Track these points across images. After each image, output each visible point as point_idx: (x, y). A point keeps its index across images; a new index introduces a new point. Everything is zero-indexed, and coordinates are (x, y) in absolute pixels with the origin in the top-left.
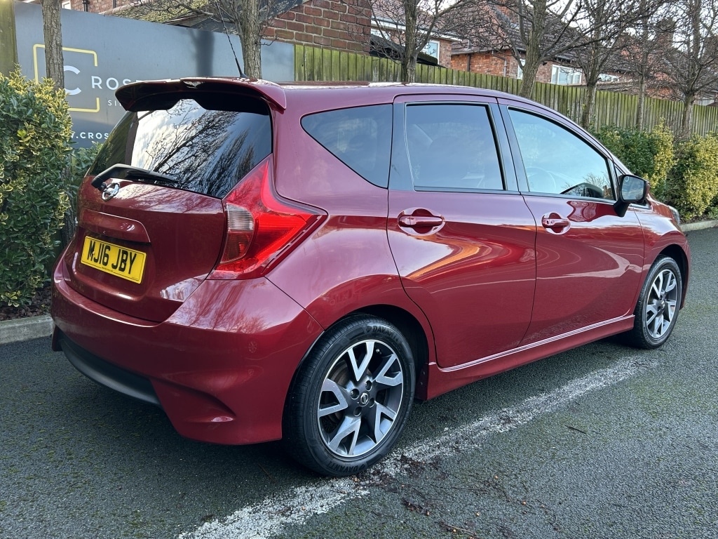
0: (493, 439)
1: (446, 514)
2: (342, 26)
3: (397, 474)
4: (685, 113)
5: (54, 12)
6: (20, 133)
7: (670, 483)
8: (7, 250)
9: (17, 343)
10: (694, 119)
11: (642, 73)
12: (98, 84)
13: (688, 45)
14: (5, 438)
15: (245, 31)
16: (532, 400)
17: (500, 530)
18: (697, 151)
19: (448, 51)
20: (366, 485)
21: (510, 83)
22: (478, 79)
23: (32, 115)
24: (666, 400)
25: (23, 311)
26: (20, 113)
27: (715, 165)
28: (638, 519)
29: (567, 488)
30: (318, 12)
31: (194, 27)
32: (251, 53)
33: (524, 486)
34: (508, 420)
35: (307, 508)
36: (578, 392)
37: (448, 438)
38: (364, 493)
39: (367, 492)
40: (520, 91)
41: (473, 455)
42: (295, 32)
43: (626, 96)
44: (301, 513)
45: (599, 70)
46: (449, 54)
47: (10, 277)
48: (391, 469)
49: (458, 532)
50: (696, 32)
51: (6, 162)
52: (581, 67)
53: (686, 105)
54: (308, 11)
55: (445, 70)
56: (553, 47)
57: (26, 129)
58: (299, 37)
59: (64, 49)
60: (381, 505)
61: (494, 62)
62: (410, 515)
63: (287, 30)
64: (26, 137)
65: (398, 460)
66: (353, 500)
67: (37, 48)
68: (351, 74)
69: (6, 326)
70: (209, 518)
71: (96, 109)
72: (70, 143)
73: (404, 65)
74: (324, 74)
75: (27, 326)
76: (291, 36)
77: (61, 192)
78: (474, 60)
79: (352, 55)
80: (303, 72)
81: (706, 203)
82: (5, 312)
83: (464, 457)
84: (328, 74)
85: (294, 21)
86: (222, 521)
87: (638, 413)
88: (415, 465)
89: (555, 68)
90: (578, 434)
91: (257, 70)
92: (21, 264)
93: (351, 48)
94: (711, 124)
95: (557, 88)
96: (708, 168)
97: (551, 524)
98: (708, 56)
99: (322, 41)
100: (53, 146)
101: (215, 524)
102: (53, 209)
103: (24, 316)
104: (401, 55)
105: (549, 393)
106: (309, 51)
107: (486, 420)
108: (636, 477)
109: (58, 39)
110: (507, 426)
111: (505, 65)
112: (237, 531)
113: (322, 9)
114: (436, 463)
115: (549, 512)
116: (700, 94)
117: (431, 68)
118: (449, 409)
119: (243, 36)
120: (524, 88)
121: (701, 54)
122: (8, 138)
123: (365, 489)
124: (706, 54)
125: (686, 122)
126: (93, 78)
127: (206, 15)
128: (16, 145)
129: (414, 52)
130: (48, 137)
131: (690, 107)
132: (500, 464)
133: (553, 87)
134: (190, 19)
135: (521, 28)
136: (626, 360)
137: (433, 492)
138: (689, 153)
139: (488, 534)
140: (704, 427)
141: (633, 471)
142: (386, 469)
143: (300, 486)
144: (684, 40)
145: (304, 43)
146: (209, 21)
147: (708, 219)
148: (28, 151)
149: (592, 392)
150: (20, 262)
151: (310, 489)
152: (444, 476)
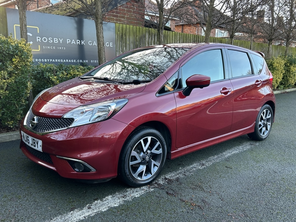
0: (198, 171)
1: (182, 196)
2: (133, 16)
3: (163, 183)
4: (269, 48)
5: (24, 12)
6: (14, 60)
7: (263, 184)
8: (8, 105)
9: (13, 141)
10: (272, 50)
11: (252, 32)
12: (39, 40)
13: (270, 21)
14: (16, 174)
15: (97, 18)
16: (211, 158)
17: (202, 201)
18: (274, 63)
19: (174, 24)
20: (153, 187)
21: (200, 37)
22: (187, 36)
23: (18, 52)
24: (262, 157)
25: (13, 129)
26: (13, 52)
27: (280, 68)
28: (251, 196)
29: (226, 187)
30: (124, 10)
31: (76, 17)
32: (99, 27)
33: (210, 187)
34: (203, 165)
35: (132, 195)
36: (229, 154)
37: (181, 171)
38: (152, 190)
39: (153, 190)
40: (204, 41)
41: (191, 177)
42: (115, 18)
43: (246, 42)
44: (130, 197)
45: (235, 32)
46: (174, 25)
47: (9, 115)
48: (161, 182)
49: (187, 202)
50: (273, 16)
51: (8, 71)
52: (228, 31)
53: (269, 45)
54: (120, 9)
55: (174, 32)
56: (216, 23)
57: (16, 58)
58: (117, 20)
59: (27, 26)
60: (158, 194)
61: (193, 28)
62: (169, 197)
63: (112, 17)
64: (16, 61)
65: (163, 179)
66: (148, 192)
67: (15, 26)
68: (137, 35)
69: (8, 135)
70: (97, 199)
71: (39, 50)
72: (32, 63)
73: (159, 31)
74: (127, 35)
75: (16, 135)
76: (114, 20)
77: (29, 82)
78: (184, 27)
79: (138, 27)
80: (119, 34)
81: (277, 84)
82: (6, 129)
83: (188, 177)
84: (129, 35)
85: (115, 14)
86: (101, 200)
87: (251, 162)
88: (170, 180)
89: (217, 30)
90: (229, 169)
91: (101, 34)
92: (14, 111)
93: (137, 24)
94: (279, 53)
95: (218, 39)
96: (278, 70)
97: (220, 199)
98: (277, 26)
99: (126, 22)
100: (26, 65)
101: (99, 201)
102: (26, 89)
103: (14, 131)
104: (157, 27)
105: (218, 155)
106: (121, 25)
107: (195, 165)
108: (250, 183)
109: (25, 23)
110: (203, 167)
111: (197, 29)
112: (107, 203)
113: (126, 9)
114: (178, 179)
115: (219, 195)
116: (274, 40)
117: (169, 32)
118: (181, 161)
119: (96, 20)
120: (206, 39)
121: (275, 25)
122: (9, 62)
123: (152, 189)
124: (276, 25)
125: (269, 52)
126: (37, 37)
127: (81, 12)
128: (12, 64)
129: (162, 26)
130: (24, 61)
131: (271, 46)
132: (201, 180)
133: (216, 38)
134: (74, 13)
135: (204, 16)
136: (247, 143)
137: (177, 189)
138: (270, 64)
139: (198, 202)
140: (275, 166)
141: (249, 181)
142: (159, 182)
143: (128, 188)
144: (268, 19)
145: (119, 22)
146: (82, 14)
147: (279, 90)
148: (16, 66)
149: (234, 154)
150: (13, 109)
151: (132, 189)
152: (181, 184)
